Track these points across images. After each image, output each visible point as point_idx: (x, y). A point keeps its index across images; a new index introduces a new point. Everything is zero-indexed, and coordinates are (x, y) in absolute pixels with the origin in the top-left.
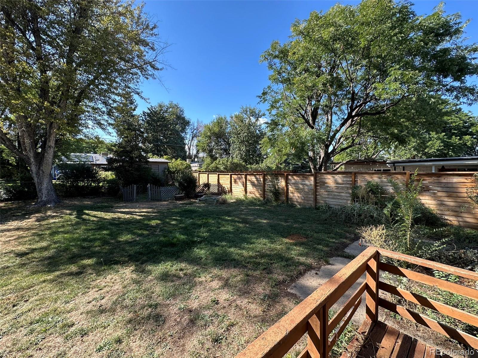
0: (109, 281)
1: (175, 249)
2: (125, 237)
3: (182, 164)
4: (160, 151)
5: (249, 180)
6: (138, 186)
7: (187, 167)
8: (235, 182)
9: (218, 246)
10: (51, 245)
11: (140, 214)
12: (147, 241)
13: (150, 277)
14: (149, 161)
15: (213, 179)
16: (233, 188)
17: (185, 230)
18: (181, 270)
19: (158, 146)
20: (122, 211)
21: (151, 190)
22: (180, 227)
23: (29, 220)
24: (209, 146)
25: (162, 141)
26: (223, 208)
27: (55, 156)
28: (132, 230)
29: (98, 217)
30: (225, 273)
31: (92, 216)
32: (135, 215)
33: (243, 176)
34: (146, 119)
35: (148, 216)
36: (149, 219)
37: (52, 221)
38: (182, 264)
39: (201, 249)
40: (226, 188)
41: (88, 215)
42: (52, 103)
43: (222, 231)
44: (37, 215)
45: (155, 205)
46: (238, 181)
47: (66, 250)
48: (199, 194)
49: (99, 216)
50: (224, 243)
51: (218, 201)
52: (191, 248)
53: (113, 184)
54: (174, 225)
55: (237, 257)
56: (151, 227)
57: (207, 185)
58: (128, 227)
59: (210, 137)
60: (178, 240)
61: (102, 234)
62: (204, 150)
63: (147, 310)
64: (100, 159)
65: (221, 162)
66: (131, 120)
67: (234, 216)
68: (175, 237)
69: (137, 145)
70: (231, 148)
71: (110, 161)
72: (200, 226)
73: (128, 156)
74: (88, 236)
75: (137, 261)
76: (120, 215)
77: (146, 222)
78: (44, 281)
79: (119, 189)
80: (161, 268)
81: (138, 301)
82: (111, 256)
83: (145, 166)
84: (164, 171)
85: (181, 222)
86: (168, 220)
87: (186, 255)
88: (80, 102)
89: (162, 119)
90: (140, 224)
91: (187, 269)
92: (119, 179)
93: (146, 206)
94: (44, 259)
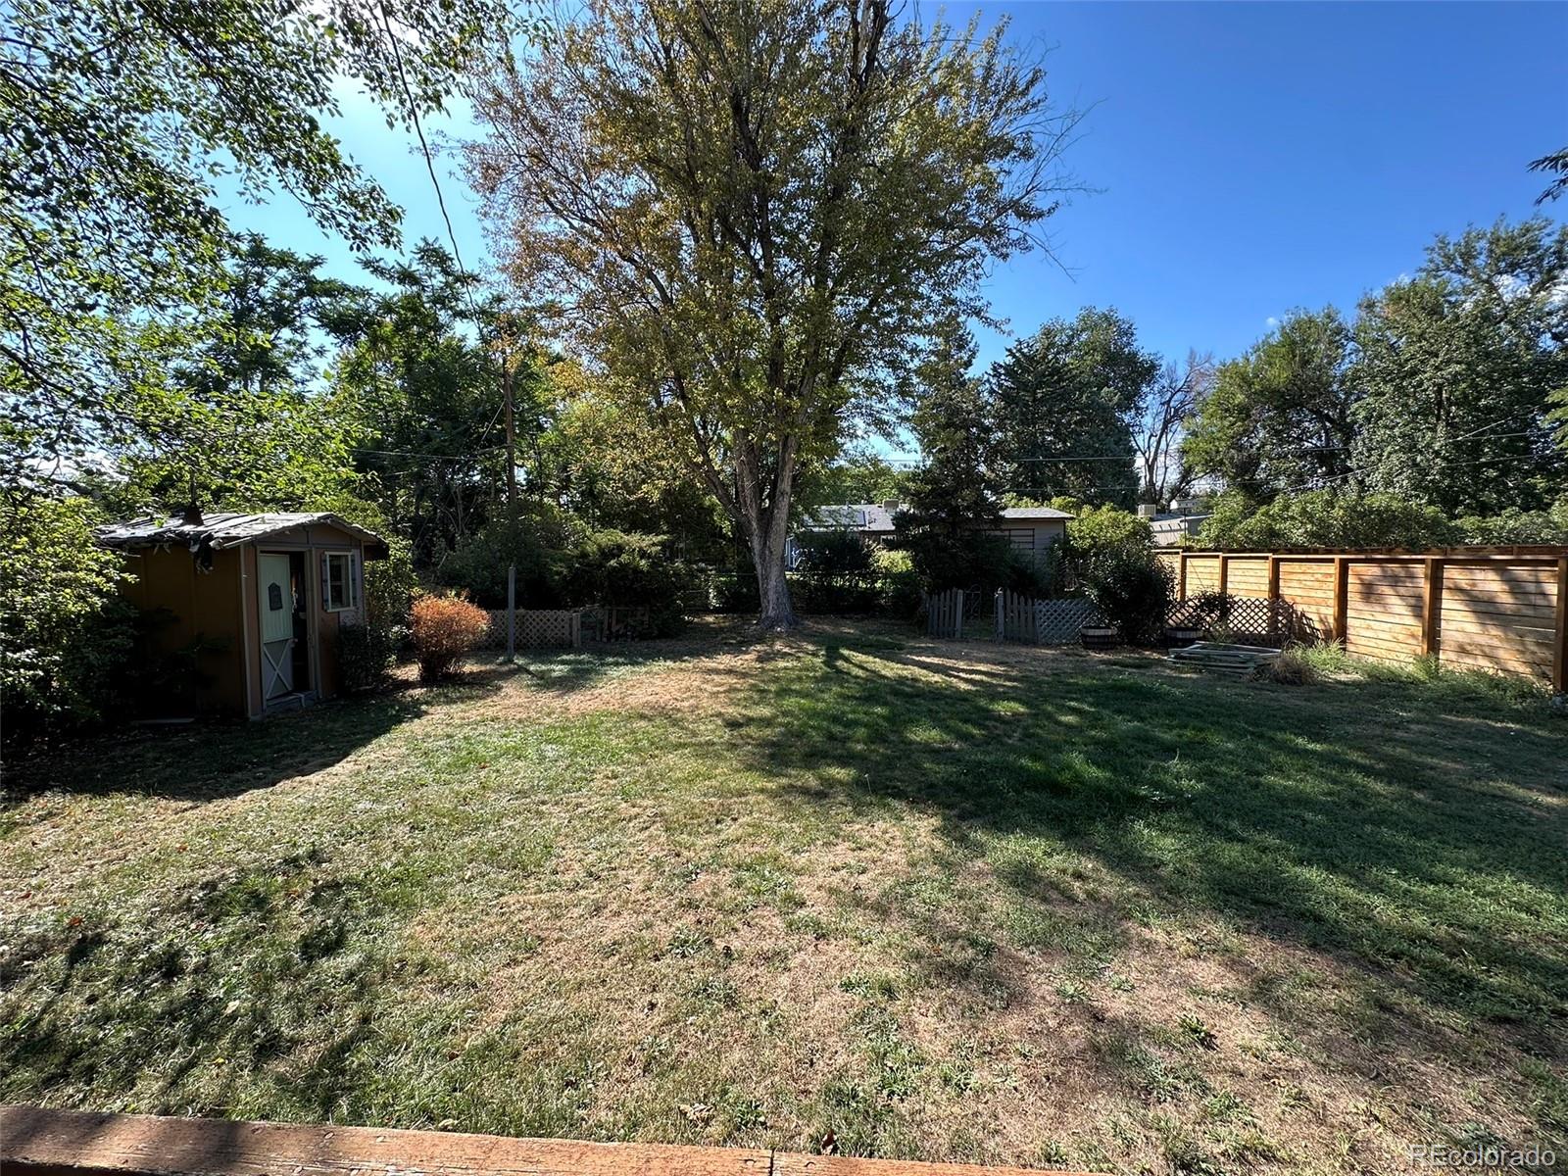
0: (879, 834)
1: (1064, 804)
2: (924, 734)
3: (1115, 524)
4: (1042, 484)
5: (1459, 590)
6: (969, 595)
7: (1134, 533)
8: (1369, 592)
9: (1242, 840)
10: (777, 716)
11: (968, 676)
12: (980, 757)
13: (979, 863)
14: (1002, 517)
15: (1249, 579)
16: (1350, 622)
17: (1107, 752)
18: (1079, 876)
19: (1033, 467)
20: (924, 662)
21: (1005, 607)
22: (1093, 737)
23: (746, 657)
24: (1240, 448)
25: (1048, 449)
26: (1289, 698)
27: (793, 515)
28: (944, 719)
29: (867, 669)
30: (1261, 953)
31: (855, 665)
32: (955, 677)
33: (1420, 570)
34: (1000, 386)
35: (990, 685)
36: (995, 696)
37: (781, 664)
38: (1083, 859)
39: (1165, 831)
40: (1315, 617)
41: (847, 660)
42: (789, 391)
43: (1270, 787)
44: (759, 647)
45: (1014, 655)
46: (1387, 590)
47: (801, 734)
48: (1180, 635)
49: (868, 666)
50: (1271, 840)
51: (1262, 669)
52: (1122, 816)
53: (906, 584)
54: (1069, 727)
55: (1331, 911)
56: (996, 720)
57: (1219, 603)
58: (934, 707)
59: (1244, 412)
60: (1078, 777)
61: (873, 713)
62: (1213, 467)
63: (963, 948)
64: (879, 517)
65: (1295, 510)
66: (956, 395)
67: (1340, 739)
68: (1070, 767)
69: (970, 470)
70: (1358, 445)
71: (901, 520)
72: (1169, 750)
73: (946, 506)
74: (844, 713)
75: (950, 807)
76: (917, 671)
77: (983, 702)
78: (762, 791)
79: (919, 601)
80: (1014, 847)
81: (942, 914)
82: (888, 773)
83: (992, 533)
84: (1052, 549)
85: (1095, 721)
86: (1050, 708)
87: (1099, 833)
88: (839, 373)
89: (1051, 375)
90: (967, 706)
91: (1101, 882)
92: (923, 572)
93: (989, 656)
94: (764, 743)
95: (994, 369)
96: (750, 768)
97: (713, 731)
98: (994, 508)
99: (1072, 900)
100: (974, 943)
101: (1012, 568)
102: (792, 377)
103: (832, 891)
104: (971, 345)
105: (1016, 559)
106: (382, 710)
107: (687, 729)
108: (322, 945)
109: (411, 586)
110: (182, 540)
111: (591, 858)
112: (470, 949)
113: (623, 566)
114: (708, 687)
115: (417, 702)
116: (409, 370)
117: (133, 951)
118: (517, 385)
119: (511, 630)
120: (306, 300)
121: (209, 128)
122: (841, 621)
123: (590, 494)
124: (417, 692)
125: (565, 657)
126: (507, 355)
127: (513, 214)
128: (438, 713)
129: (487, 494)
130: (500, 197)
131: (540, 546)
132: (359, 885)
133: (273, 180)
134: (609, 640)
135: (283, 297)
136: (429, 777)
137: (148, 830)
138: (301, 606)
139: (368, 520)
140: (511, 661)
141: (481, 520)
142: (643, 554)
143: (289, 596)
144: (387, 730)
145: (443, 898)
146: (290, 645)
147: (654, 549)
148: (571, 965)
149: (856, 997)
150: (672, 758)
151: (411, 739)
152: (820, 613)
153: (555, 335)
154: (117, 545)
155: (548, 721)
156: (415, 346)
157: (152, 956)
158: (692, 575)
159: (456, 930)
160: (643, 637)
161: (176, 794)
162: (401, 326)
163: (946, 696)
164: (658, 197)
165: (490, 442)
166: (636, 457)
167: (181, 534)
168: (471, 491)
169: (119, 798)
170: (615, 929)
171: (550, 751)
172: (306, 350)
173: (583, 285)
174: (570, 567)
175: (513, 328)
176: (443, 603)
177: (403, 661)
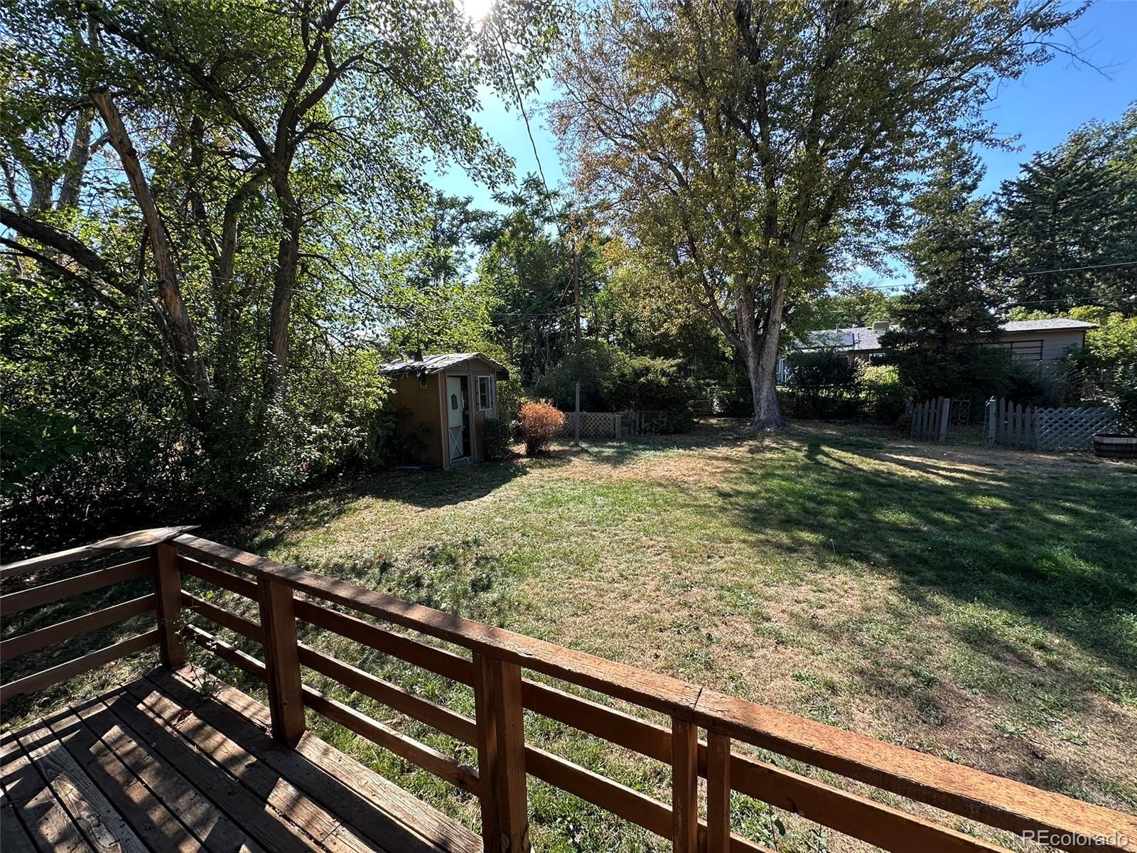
0: (839, 584)
1: (1037, 588)
2: (893, 516)
4: (1060, 295)
6: (957, 403)
10: (760, 492)
11: (948, 474)
12: (948, 539)
13: (933, 619)
14: (1003, 331)
17: (1102, 551)
18: (1041, 647)
20: (902, 460)
21: (998, 415)
22: (1088, 536)
23: (741, 449)
25: (1071, 259)
28: (915, 506)
29: (844, 463)
31: (834, 459)
32: (933, 473)
35: (972, 482)
36: (972, 489)
37: (769, 455)
38: (1050, 635)
41: (827, 455)
42: (782, 239)
44: (751, 442)
45: (1005, 458)
47: (780, 506)
49: (847, 461)
52: (1108, 607)
54: (1058, 524)
56: (972, 512)
58: (906, 496)
60: (1058, 567)
61: (845, 496)
63: (905, 676)
64: (868, 339)
68: (1050, 558)
71: (889, 339)
73: (936, 324)
74: (818, 494)
75: (911, 573)
76: (894, 467)
77: (959, 496)
78: (744, 541)
79: (903, 410)
80: (972, 613)
81: (888, 649)
82: (853, 542)
83: (990, 347)
84: (1063, 360)
85: (1093, 522)
86: (1038, 507)
87: (1076, 618)
88: (829, 217)
89: (1080, 182)
90: (941, 498)
91: (1068, 657)
92: (909, 384)
93: (974, 458)
94: (748, 509)
95: (1005, 187)
96: (734, 525)
97: (710, 498)
98: (993, 322)
99: (1030, 664)
100: (916, 674)
101: (1011, 378)
102: (785, 227)
103: (792, 615)
104: (977, 169)
105: (1017, 370)
106: (507, 469)
107: (691, 495)
108: (481, 586)
109: (521, 396)
110: (413, 371)
111: (622, 566)
112: (552, 603)
113: (650, 382)
114: (709, 469)
115: (524, 466)
116: (519, 261)
117: (403, 572)
118: (582, 262)
119: (577, 426)
120: (465, 225)
121: (421, 137)
122: (825, 425)
123: (630, 334)
124: (525, 460)
125: (610, 444)
126: (575, 242)
127: (578, 144)
128: (535, 473)
129: (564, 337)
130: (570, 135)
131: (595, 371)
132: (497, 560)
133: (451, 160)
134: (640, 433)
135: (453, 226)
136: (531, 508)
137: (405, 519)
138: (466, 408)
139: (498, 356)
140: (577, 445)
141: (559, 355)
142: (664, 373)
143: (460, 401)
144: (509, 480)
145: (539, 574)
146: (461, 429)
147: (672, 369)
148: (608, 623)
149: (805, 687)
150: (679, 513)
151: (521, 486)
152: (806, 418)
153: (606, 223)
154: (387, 374)
155: (599, 482)
156: (522, 245)
157: (410, 577)
158: (700, 388)
159: (545, 591)
160: (663, 432)
161: (416, 503)
162: (514, 234)
163: (921, 489)
164: (679, 106)
165: (565, 303)
166: (659, 304)
167: (413, 367)
168: (554, 336)
169: (393, 502)
170: (635, 609)
171: (600, 501)
172: (465, 256)
173: (623, 184)
174: (614, 384)
175: (579, 223)
176: (538, 407)
177: (517, 442)
